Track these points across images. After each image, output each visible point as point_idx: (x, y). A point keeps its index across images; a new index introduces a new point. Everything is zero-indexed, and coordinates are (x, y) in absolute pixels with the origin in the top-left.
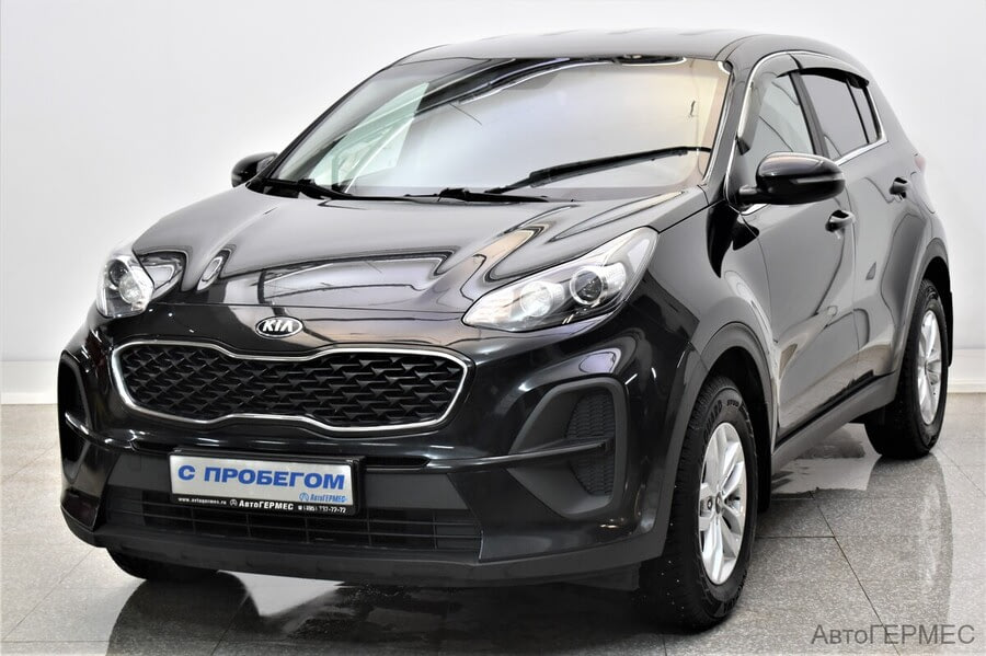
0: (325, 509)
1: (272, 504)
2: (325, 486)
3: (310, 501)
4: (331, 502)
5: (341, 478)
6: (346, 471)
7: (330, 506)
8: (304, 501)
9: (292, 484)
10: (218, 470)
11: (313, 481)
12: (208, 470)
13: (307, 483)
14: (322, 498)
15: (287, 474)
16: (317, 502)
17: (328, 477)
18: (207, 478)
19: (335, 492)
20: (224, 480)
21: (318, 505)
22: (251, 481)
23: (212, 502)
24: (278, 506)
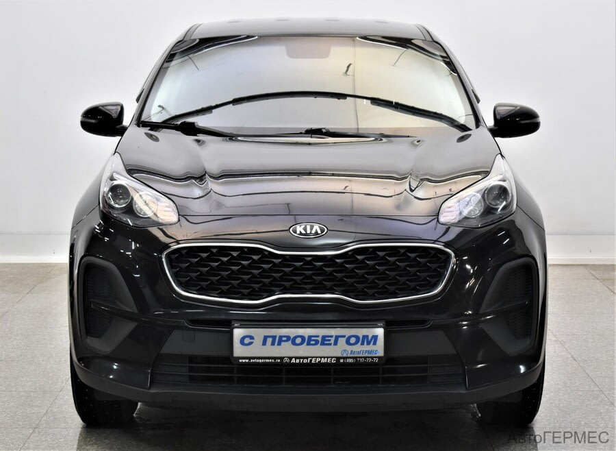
0: (362, 360)
1: (318, 360)
2: (362, 344)
3: (349, 355)
4: (366, 355)
5: (375, 337)
6: (380, 332)
7: (365, 358)
8: (345, 355)
9: (336, 343)
10: (274, 337)
11: (353, 340)
12: (266, 338)
13: (348, 342)
14: (359, 353)
15: (332, 336)
16: (355, 355)
17: (365, 337)
18: (264, 343)
19: (371, 347)
20: (279, 344)
21: (356, 358)
22: (302, 343)
23: (267, 361)
24: (323, 361)
